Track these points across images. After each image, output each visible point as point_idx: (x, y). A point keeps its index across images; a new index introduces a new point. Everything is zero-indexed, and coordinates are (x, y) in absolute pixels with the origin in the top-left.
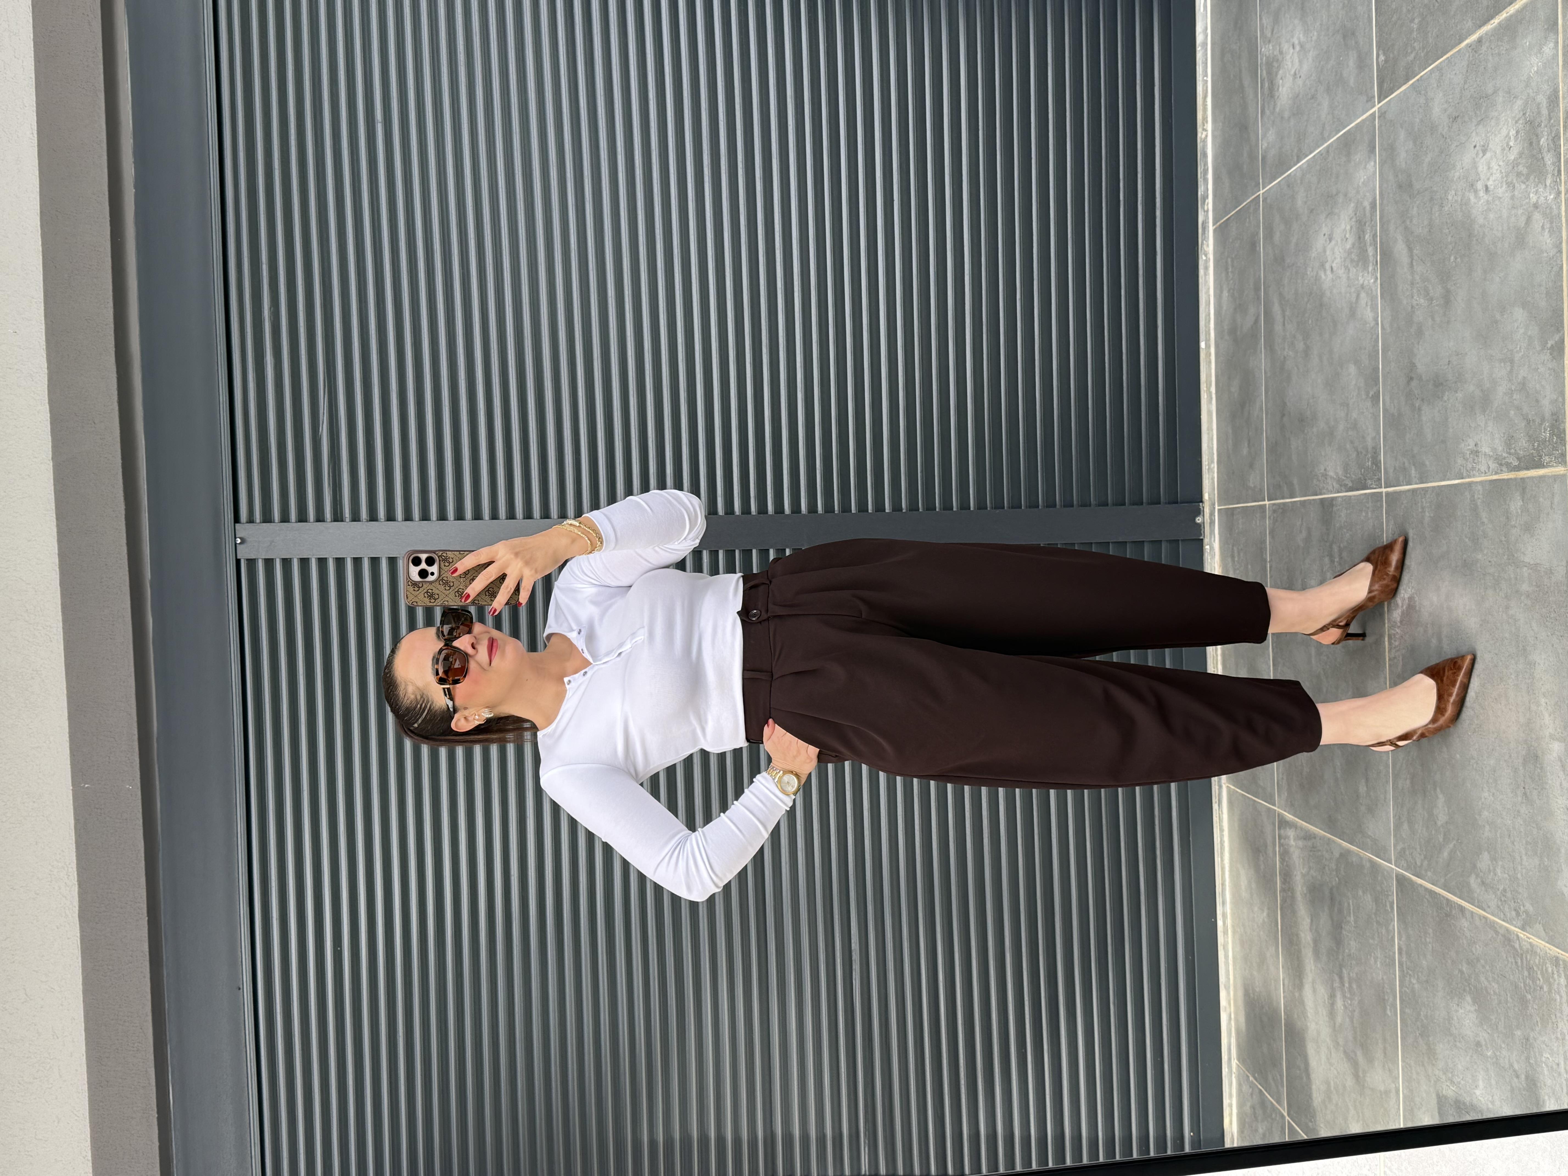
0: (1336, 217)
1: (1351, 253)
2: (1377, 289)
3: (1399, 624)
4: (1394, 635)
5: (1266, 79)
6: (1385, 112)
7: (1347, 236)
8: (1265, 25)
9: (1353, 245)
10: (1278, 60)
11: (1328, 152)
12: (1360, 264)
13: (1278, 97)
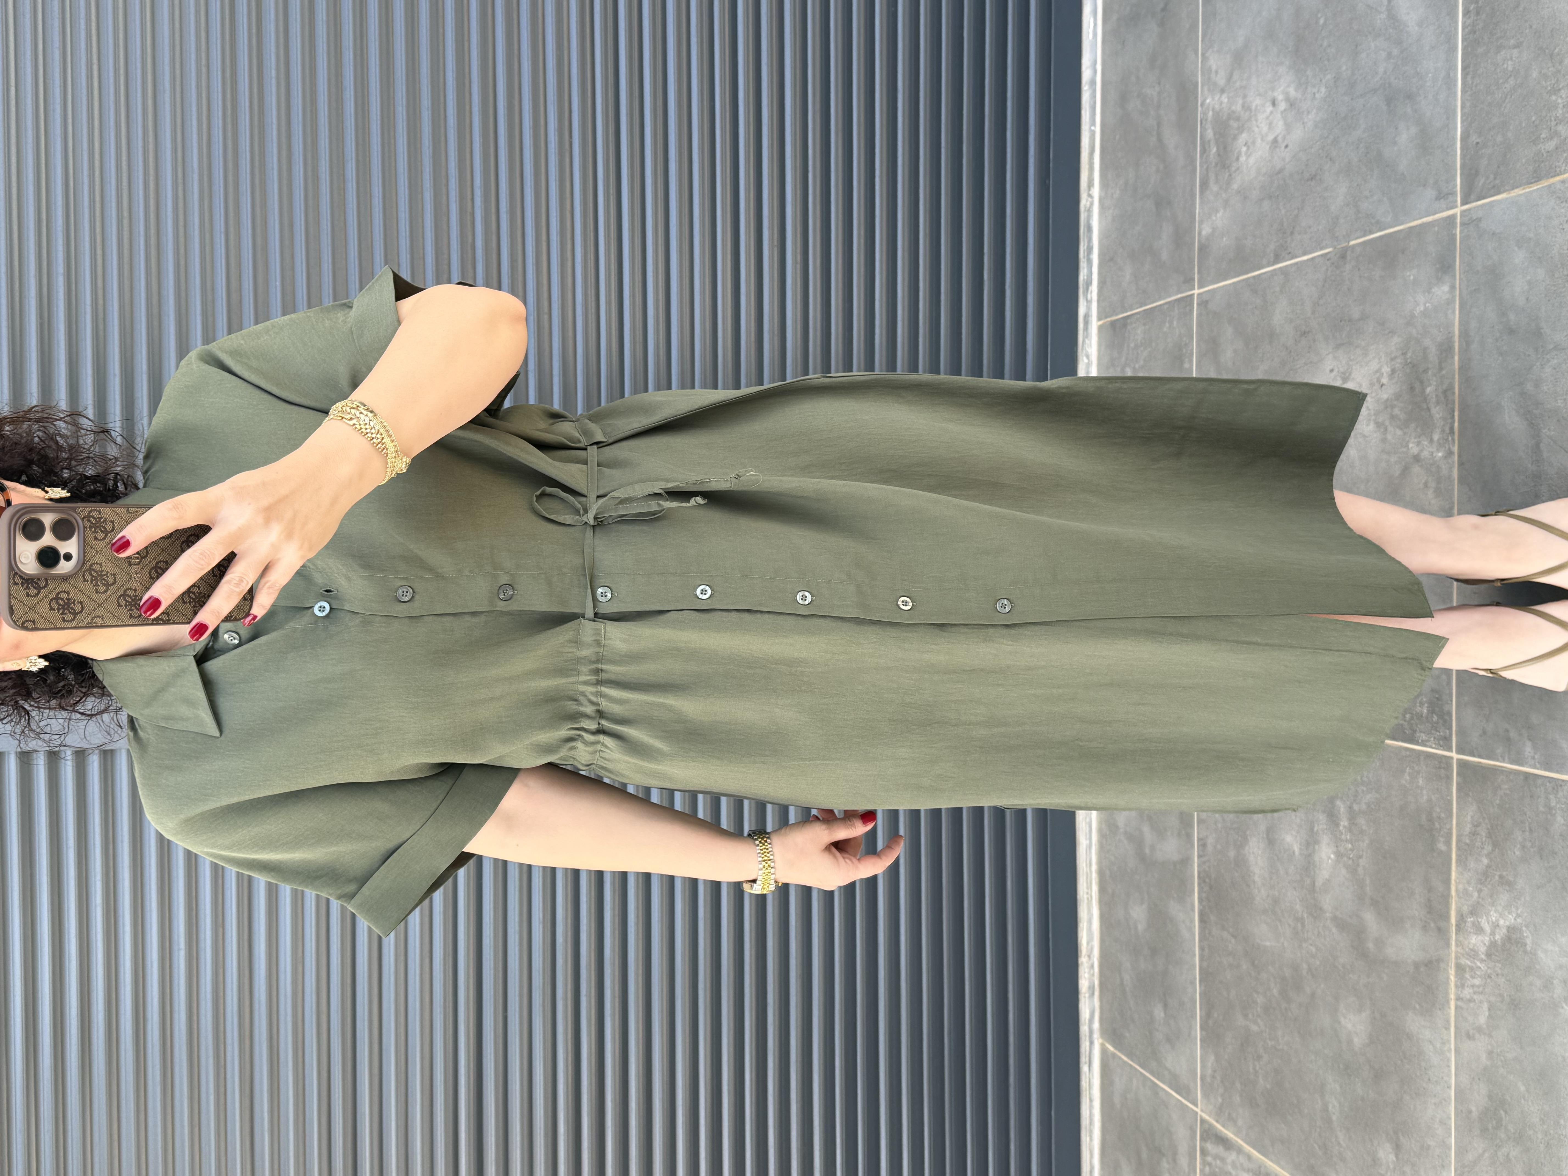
0: (1359, 351)
1: (1393, 407)
2: (1451, 469)
3: (1483, 957)
4: (1472, 969)
5: (1212, 144)
6: (1479, 220)
7: (1384, 380)
8: (1214, 68)
9: (1398, 396)
10: (1238, 119)
11: (1343, 256)
12: (1413, 425)
13: (1238, 169)
